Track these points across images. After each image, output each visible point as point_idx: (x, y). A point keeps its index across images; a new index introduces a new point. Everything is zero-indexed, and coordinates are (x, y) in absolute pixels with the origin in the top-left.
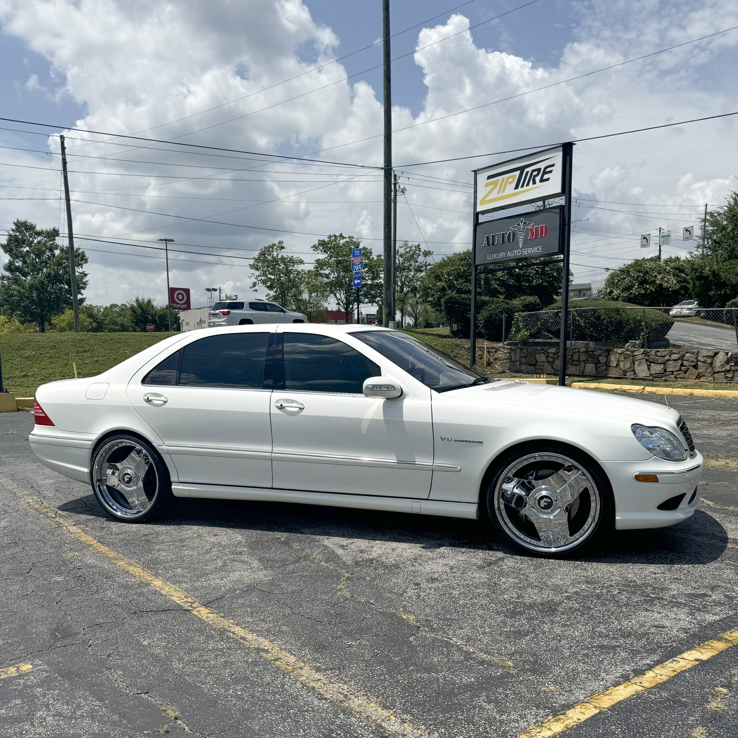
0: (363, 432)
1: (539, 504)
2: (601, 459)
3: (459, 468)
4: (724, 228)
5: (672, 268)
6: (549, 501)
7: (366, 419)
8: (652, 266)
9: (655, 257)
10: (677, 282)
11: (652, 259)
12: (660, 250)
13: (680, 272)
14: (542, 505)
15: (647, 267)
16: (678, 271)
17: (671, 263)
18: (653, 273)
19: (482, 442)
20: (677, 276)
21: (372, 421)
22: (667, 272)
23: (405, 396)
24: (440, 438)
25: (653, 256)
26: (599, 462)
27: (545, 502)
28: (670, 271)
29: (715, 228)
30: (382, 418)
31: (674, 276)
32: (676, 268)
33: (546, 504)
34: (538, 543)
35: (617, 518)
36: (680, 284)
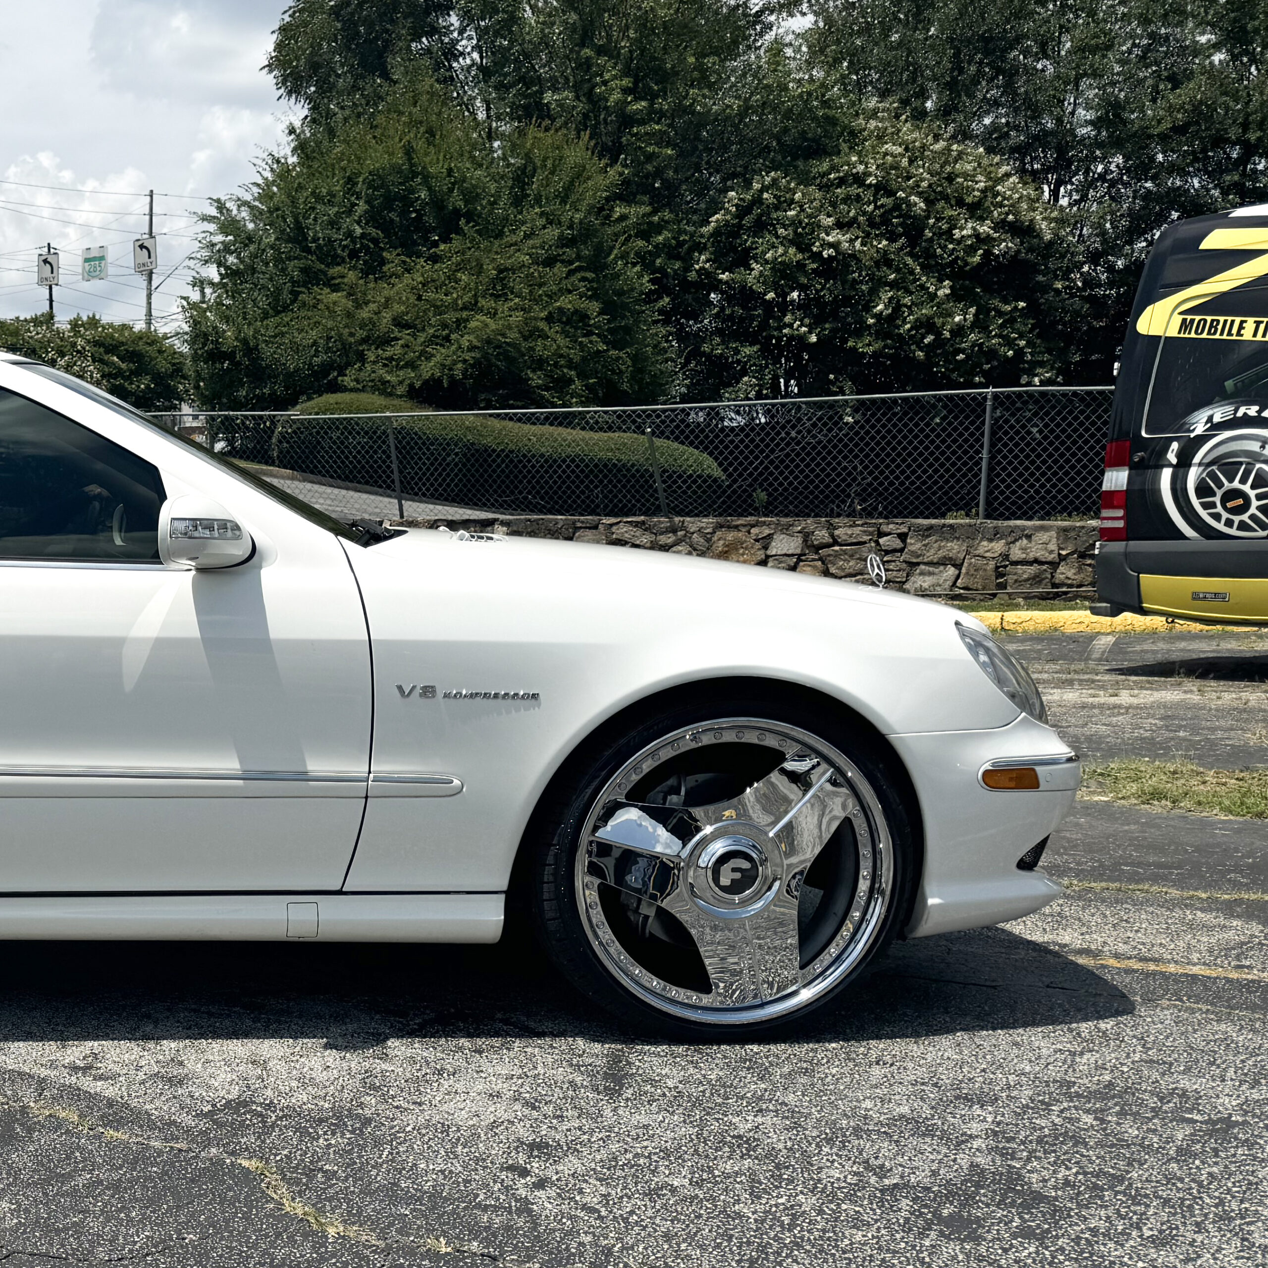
0: (129, 685)
1: (716, 880)
2: (897, 727)
3: (456, 782)
4: (250, 239)
5: (88, 342)
6: (746, 865)
7: (138, 641)
8: (44, 336)
9: (43, 315)
10: (103, 376)
11: (36, 321)
12: (51, 301)
13: (107, 352)
14: (725, 881)
15: (31, 337)
16: (102, 350)
17: (86, 330)
18: (47, 352)
19: (535, 696)
20: (101, 361)
21: (161, 644)
22: (78, 352)
23: (261, 559)
24: (396, 691)
25: (39, 314)
26: (892, 737)
27: (734, 870)
28: (84, 348)
29: (231, 238)
30: (194, 631)
31: (94, 361)
32: (96, 343)
33: (738, 875)
34: (706, 1000)
35: (931, 901)
36: (108, 381)
